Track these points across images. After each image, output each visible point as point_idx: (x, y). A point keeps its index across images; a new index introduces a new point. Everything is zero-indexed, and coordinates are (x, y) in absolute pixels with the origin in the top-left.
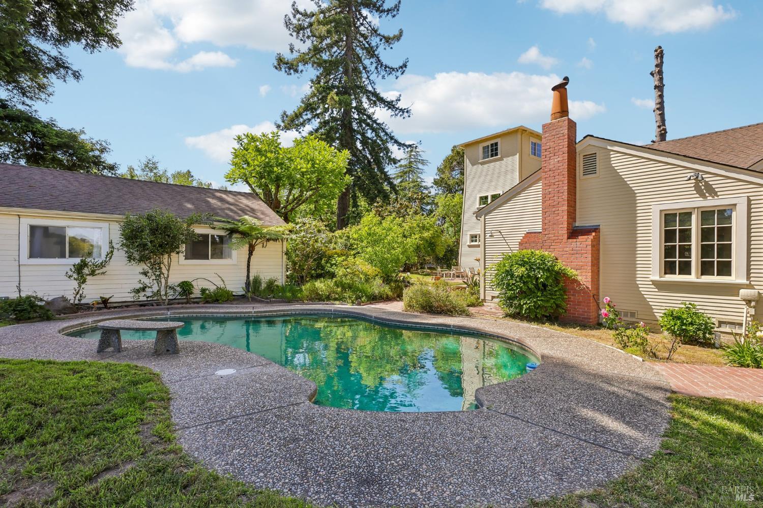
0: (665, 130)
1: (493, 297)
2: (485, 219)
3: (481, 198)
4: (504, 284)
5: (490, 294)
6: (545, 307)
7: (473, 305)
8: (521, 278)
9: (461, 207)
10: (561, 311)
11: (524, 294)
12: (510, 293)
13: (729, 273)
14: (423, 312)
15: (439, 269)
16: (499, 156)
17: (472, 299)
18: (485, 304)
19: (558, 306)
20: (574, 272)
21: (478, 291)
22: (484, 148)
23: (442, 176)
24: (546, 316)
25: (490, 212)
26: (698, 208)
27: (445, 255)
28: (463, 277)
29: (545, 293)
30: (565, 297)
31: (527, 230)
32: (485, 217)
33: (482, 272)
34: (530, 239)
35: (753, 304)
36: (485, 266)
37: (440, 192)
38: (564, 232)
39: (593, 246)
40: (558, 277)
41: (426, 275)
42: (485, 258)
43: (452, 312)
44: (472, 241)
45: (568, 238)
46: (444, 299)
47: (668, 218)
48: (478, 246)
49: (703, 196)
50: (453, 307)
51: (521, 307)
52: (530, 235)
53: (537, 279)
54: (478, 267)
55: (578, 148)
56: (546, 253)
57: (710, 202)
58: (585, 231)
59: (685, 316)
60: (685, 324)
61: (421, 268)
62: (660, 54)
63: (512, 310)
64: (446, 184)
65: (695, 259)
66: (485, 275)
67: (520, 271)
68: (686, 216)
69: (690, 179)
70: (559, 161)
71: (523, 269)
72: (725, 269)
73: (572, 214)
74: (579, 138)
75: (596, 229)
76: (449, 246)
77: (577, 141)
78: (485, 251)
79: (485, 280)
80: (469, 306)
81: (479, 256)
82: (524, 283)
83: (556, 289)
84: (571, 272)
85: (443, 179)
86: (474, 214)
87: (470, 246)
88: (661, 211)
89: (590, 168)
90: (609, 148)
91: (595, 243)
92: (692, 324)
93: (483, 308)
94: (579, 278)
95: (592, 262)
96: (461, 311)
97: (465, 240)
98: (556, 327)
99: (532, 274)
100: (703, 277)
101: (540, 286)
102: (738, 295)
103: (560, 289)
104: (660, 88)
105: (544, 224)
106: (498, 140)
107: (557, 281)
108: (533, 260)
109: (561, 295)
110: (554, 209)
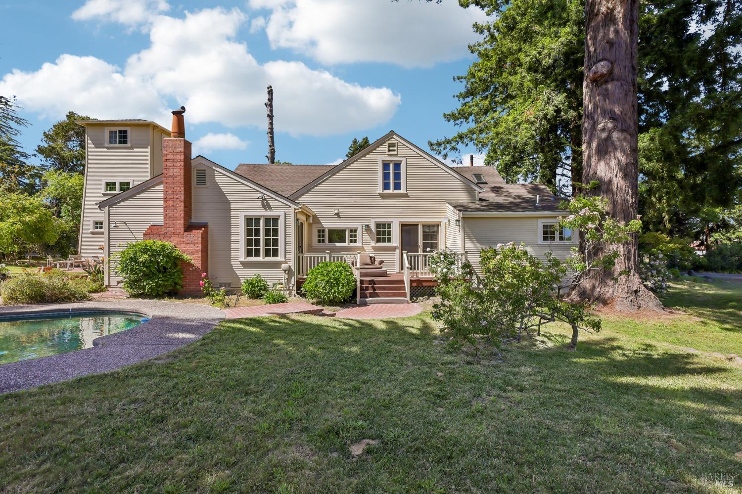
0: (274, 149)
1: (118, 283)
2: (109, 210)
3: (108, 184)
4: (128, 269)
5: (114, 280)
6: (166, 285)
7: (95, 291)
8: (144, 263)
9: (81, 189)
10: (178, 287)
11: (147, 276)
12: (134, 277)
13: (277, 256)
14: (31, 303)
15: (50, 259)
16: (129, 145)
17: (95, 286)
18: (109, 289)
19: (176, 284)
20: (189, 257)
21: (102, 279)
22: (111, 132)
23: (51, 144)
24: (166, 293)
25: (115, 204)
26: (263, 216)
27: (58, 243)
28: (83, 266)
29: (165, 274)
30: (182, 276)
31: (151, 223)
32: (109, 208)
33: (107, 260)
34: (153, 231)
35: (287, 272)
36: (109, 254)
37: (49, 163)
38: (181, 227)
39: (202, 238)
40: (177, 262)
41: (28, 266)
42: (109, 247)
43: (70, 299)
44: (97, 228)
45: (185, 231)
46: (61, 286)
47: (249, 220)
48: (102, 233)
49: (265, 209)
50: (71, 294)
51: (144, 288)
52: (154, 227)
53: (158, 263)
54: (103, 255)
55: (193, 164)
56: (167, 243)
57: (268, 213)
58: (198, 226)
59: (254, 282)
60: (254, 287)
61: (20, 258)
62: (270, 92)
63: (135, 292)
64: (58, 154)
65: (262, 247)
66: (109, 263)
67: (144, 258)
68: (257, 220)
69: (259, 198)
70: (178, 170)
71: (146, 256)
72: (276, 253)
73: (188, 212)
74: (194, 156)
75: (205, 226)
76: (64, 232)
77: (192, 158)
78: (109, 240)
79: (109, 267)
80: (90, 292)
81: (102, 245)
82: (147, 267)
83: (175, 271)
84: (186, 257)
85: (53, 148)
86: (96, 204)
87: (93, 233)
88: (245, 216)
89: (202, 181)
90: (214, 168)
91: (204, 236)
92: (257, 286)
93: (107, 293)
94: (193, 262)
95: (202, 250)
96: (81, 297)
97: (87, 226)
98: (174, 299)
99: (153, 259)
100: (266, 258)
101: (161, 269)
102: (281, 268)
103: (178, 271)
104: (271, 117)
105: (165, 219)
106: (128, 129)
107: (176, 265)
108: (154, 248)
109: (178, 275)
110: (173, 208)
